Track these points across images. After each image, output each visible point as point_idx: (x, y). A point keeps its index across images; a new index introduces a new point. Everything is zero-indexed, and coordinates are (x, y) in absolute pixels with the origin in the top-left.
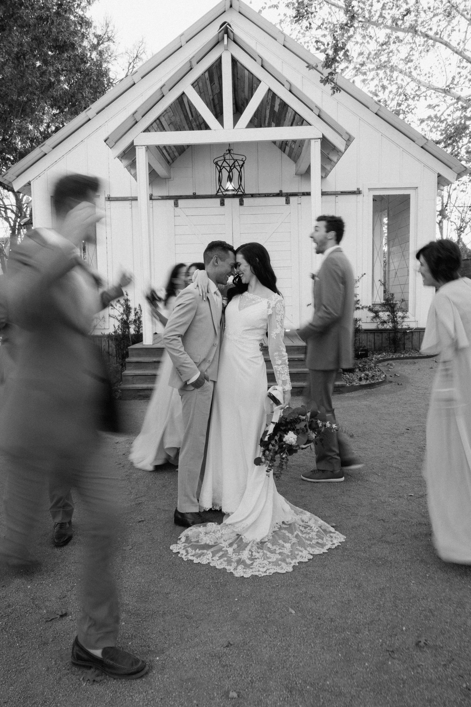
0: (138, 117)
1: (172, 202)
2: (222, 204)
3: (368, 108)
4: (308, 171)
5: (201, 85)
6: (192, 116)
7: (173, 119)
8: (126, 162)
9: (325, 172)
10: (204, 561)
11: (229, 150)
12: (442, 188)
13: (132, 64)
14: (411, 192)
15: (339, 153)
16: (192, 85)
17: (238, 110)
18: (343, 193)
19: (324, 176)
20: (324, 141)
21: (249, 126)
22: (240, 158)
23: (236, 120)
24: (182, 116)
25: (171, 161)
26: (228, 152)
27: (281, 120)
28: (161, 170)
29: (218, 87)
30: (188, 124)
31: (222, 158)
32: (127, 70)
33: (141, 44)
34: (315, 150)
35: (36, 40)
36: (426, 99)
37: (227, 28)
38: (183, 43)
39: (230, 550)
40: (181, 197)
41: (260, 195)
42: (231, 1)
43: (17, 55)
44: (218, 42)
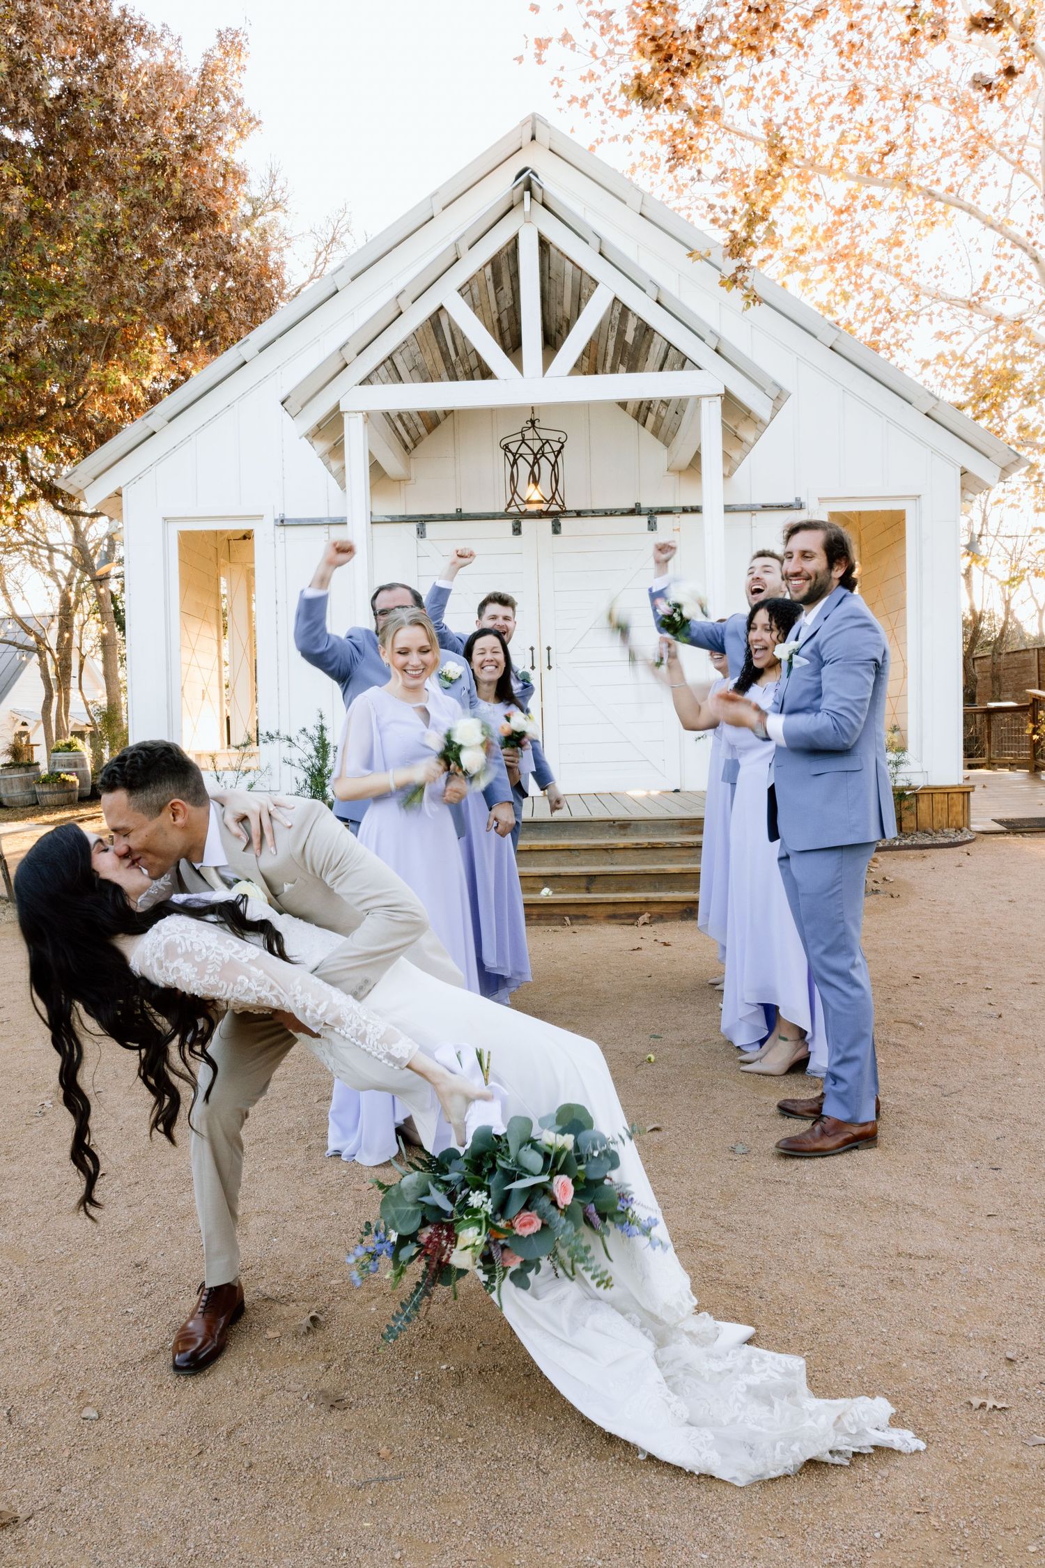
0: (350, 354)
1: (413, 527)
2: (517, 531)
3: (815, 337)
4: (696, 462)
5: (475, 291)
6: (457, 354)
7: (418, 359)
8: (323, 446)
9: (730, 465)
11: (533, 422)
12: (970, 497)
13: (324, 254)
14: (908, 507)
15: (759, 427)
16: (459, 290)
17: (552, 341)
18: (765, 508)
19: (727, 474)
20: (728, 400)
21: (574, 372)
22: (555, 436)
23: (547, 362)
24: (437, 354)
25: (411, 445)
26: (530, 424)
27: (638, 361)
28: (392, 462)
29: (510, 294)
30: (447, 369)
31: (519, 437)
32: (313, 266)
33: (341, 215)
34: (711, 419)
35: (141, 206)
36: (931, 321)
37: (529, 180)
38: (437, 210)
40: (431, 518)
41: (594, 513)
42: (534, 129)
43: (101, 235)
44: (512, 207)
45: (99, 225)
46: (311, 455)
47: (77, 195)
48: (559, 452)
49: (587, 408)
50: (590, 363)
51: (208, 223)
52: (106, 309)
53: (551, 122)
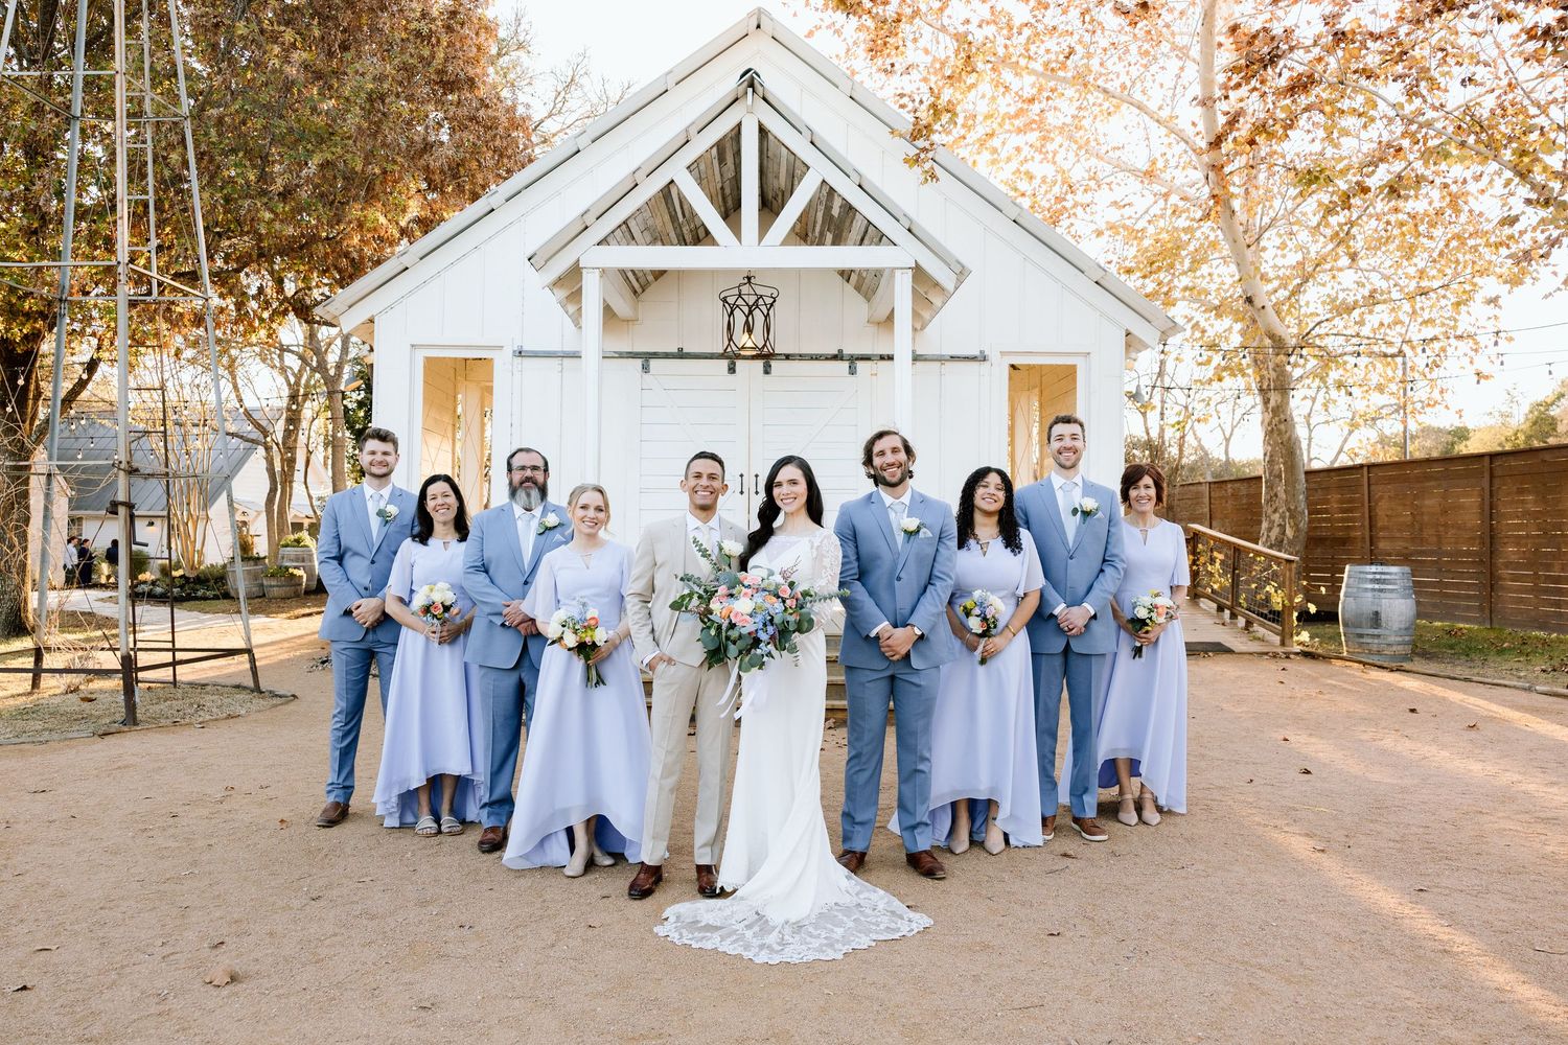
0: (590, 218)
1: (639, 362)
2: (732, 370)
3: (1000, 211)
4: (890, 318)
5: (702, 167)
6: (684, 216)
7: (650, 222)
8: (562, 293)
9: (919, 324)
10: (709, 945)
11: (749, 278)
12: (1133, 355)
13: (563, 94)
14: (1079, 362)
15: (946, 295)
16: (688, 168)
17: (770, 205)
18: (954, 358)
19: (918, 327)
20: (918, 273)
21: (785, 243)
22: (768, 292)
23: (764, 227)
24: (667, 217)
25: (639, 290)
26: (746, 281)
27: (842, 231)
28: (622, 307)
29: (732, 169)
30: (675, 229)
31: (736, 292)
32: (552, 104)
33: (581, 59)
34: (903, 286)
35: (406, 70)
37: (752, 78)
38: (671, 84)
39: (749, 934)
40: (655, 355)
41: (801, 357)
42: (759, 19)
43: (370, 95)
44: (737, 99)
45: (370, 87)
46: (552, 301)
47: (348, 56)
48: (772, 305)
49: (799, 273)
50: (803, 234)
51: (466, 87)
52: (369, 157)
53: (774, 16)
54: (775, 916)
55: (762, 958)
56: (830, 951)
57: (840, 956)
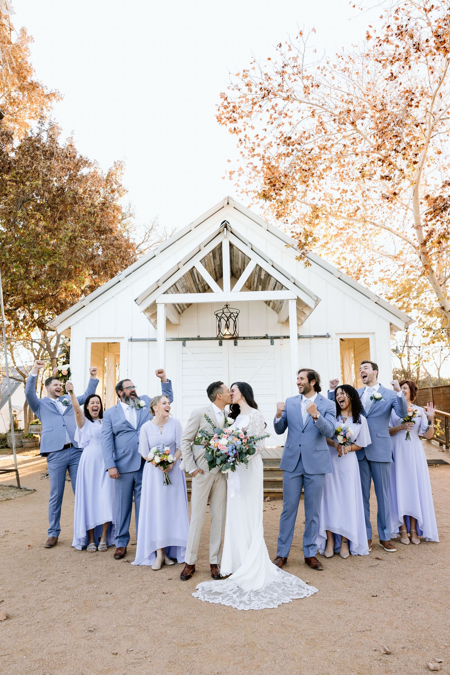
1: (181, 342)
2: (221, 344)
3: (333, 274)
4: (288, 320)
5: (206, 261)
6: (199, 281)
7: (185, 284)
8: (148, 314)
9: (300, 322)
10: (217, 602)
11: (227, 306)
12: (394, 333)
13: (148, 234)
14: (370, 337)
15: (311, 310)
16: (200, 261)
17: (235, 275)
18: (315, 336)
19: (300, 324)
20: (299, 301)
21: (241, 290)
22: (235, 311)
23: (233, 284)
24: (192, 282)
25: (181, 312)
26: (226, 307)
27: (266, 285)
28: (174, 319)
29: (219, 260)
30: (195, 286)
31: (222, 311)
32: (144, 238)
33: (155, 219)
34: (293, 307)
35: (85, 227)
36: (380, 264)
37: (226, 224)
38: (192, 228)
39: (235, 596)
40: (188, 339)
41: (250, 338)
42: (228, 201)
43: (70, 238)
44: (220, 233)
45: (70, 234)
46: (144, 318)
47: (62, 222)
48: (237, 316)
49: (248, 303)
50: (249, 286)
51: (109, 232)
52: (70, 262)
53: (234, 199)
54: (247, 588)
55: (241, 607)
56: (272, 604)
57: (276, 607)
